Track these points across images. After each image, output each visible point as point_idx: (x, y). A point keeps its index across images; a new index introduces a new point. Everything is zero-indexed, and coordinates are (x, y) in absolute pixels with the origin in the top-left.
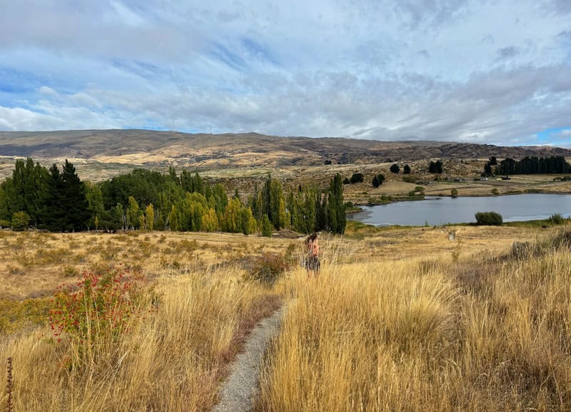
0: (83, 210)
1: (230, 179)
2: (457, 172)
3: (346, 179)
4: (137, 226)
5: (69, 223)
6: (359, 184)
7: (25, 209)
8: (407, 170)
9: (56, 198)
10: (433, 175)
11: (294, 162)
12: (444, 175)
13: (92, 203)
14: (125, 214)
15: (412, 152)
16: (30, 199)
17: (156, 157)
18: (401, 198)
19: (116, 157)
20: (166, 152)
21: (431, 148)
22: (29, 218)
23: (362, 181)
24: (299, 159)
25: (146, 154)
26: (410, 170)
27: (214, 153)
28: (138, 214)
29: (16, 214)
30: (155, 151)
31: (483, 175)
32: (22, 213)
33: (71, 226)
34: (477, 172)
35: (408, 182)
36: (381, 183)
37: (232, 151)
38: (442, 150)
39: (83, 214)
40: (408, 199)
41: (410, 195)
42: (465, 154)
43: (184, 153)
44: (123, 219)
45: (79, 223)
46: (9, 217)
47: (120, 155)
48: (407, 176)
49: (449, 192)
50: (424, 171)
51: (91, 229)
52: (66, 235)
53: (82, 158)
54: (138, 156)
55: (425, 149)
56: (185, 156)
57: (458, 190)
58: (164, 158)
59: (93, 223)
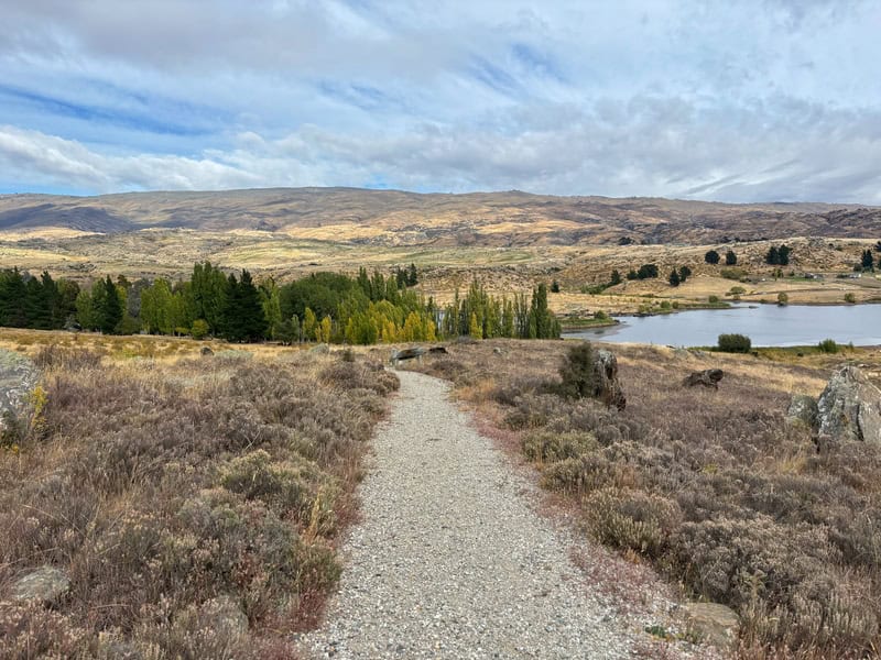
0: (260, 321)
1: (459, 272)
2: (816, 263)
3: (633, 273)
4: (314, 339)
5: (245, 334)
6: (650, 281)
7: (202, 317)
8: (731, 259)
9: (233, 308)
10: (772, 268)
11: (575, 237)
12: (791, 268)
13: (269, 313)
14: (301, 326)
15: (775, 223)
16: (208, 306)
17: (370, 229)
18: (695, 305)
19: (314, 230)
20: (384, 222)
21: (809, 216)
22: (208, 327)
23: (655, 275)
24: (585, 234)
25: (355, 225)
26: (736, 259)
27: (453, 224)
28: (315, 326)
29: (195, 322)
30: (369, 222)
31: (857, 269)
32: (201, 322)
33: (248, 337)
34: (850, 264)
35: (729, 278)
36: (683, 280)
37: (481, 221)
38: (828, 220)
39: (259, 325)
40: (704, 307)
41: (710, 301)
42: (867, 227)
43: (410, 224)
44: (298, 331)
45: (256, 335)
46: (188, 325)
47: (319, 225)
48: (729, 268)
49: (775, 297)
50: (758, 261)
51: (268, 339)
52: (243, 346)
53: (267, 230)
54: (345, 227)
55: (798, 217)
56: (411, 228)
57: (789, 295)
58: (380, 232)
59: (270, 335)
